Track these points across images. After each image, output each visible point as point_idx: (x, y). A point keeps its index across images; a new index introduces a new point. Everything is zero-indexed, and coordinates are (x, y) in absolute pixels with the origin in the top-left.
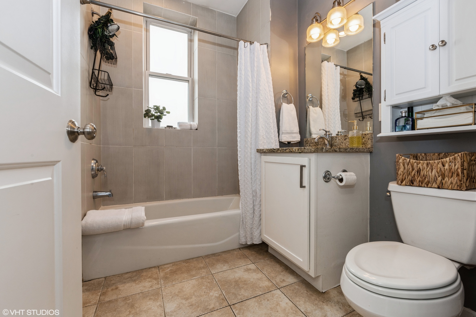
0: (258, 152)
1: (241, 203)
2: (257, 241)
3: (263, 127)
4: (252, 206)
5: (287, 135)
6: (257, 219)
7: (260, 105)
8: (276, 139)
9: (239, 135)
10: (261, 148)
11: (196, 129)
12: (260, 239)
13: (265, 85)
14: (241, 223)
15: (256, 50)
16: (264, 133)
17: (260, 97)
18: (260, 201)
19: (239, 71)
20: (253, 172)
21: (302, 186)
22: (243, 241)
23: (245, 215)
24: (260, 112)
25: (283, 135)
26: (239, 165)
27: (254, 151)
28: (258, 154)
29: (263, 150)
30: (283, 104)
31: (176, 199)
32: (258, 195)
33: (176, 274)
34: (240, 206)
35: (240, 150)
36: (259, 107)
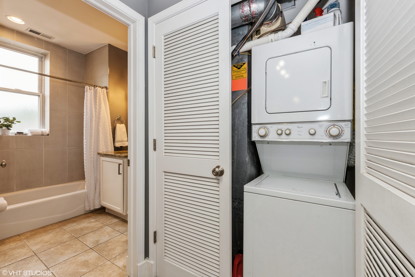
0: (98, 154)
1: (86, 185)
2: (97, 207)
3: (102, 139)
4: (94, 186)
5: (119, 143)
6: (97, 194)
7: (100, 126)
8: (112, 145)
9: (85, 144)
10: (101, 152)
11: (47, 134)
12: (100, 205)
13: (104, 114)
14: (86, 198)
15: (98, 92)
16: (103, 143)
17: (100, 121)
18: (100, 183)
19: (86, 104)
20: (95, 166)
21: (119, 174)
22: (87, 209)
23: (89, 193)
24: (100, 130)
25: (116, 143)
26: (84, 162)
27: (96, 153)
28: (99, 156)
29: (101, 154)
30: (117, 124)
31: (27, 189)
32: (98, 179)
33: (35, 235)
34: (86, 188)
35: (86, 153)
36: (100, 127)
